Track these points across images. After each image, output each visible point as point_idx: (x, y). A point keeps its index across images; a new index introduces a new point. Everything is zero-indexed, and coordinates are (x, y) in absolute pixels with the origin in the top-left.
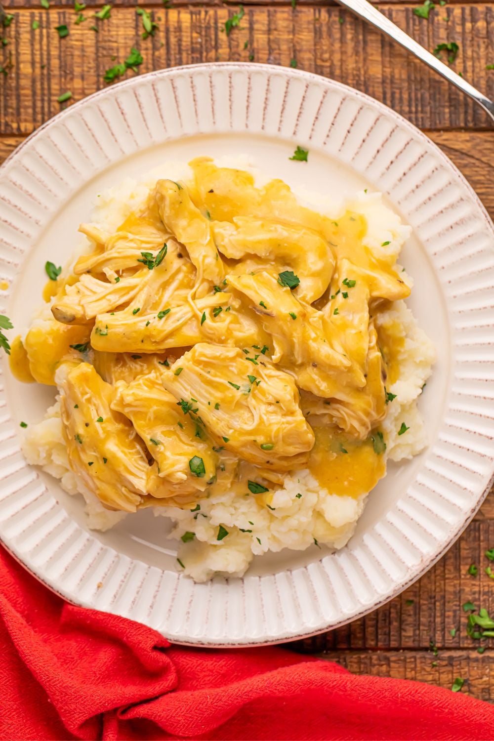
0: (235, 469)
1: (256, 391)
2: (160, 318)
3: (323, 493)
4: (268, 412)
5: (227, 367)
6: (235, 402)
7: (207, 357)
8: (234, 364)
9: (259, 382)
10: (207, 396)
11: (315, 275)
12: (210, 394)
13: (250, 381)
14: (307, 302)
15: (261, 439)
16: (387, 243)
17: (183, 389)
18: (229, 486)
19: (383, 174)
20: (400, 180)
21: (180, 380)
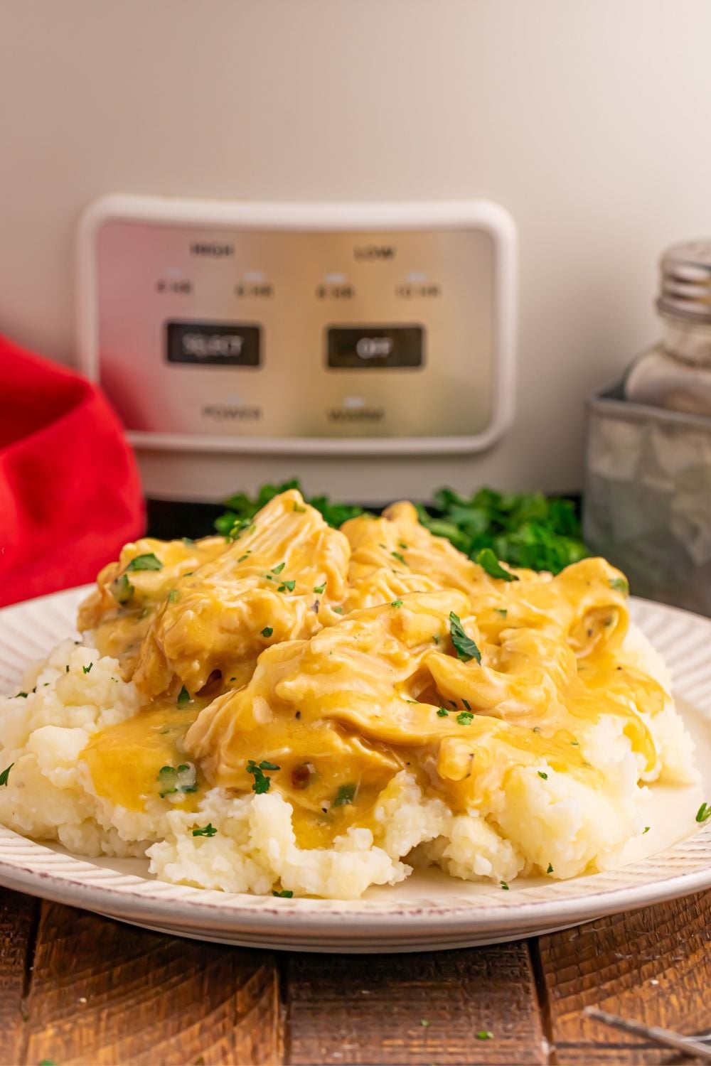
0: (138, 638)
1: (268, 588)
2: (394, 555)
3: (93, 728)
5: (310, 564)
6: (248, 568)
7: (324, 539)
8: (315, 570)
9: (285, 593)
10: (263, 549)
11: (477, 676)
12: (265, 552)
13: (287, 583)
14: (424, 658)
17: (272, 518)
18: (113, 636)
21: (287, 515)
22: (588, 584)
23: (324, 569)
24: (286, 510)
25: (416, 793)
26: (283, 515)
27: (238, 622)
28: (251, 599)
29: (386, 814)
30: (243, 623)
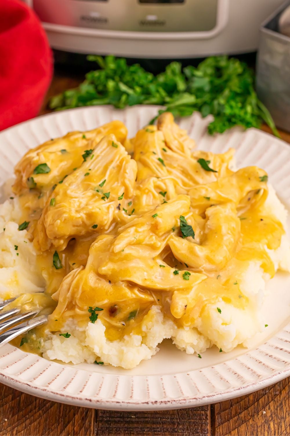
0: (38, 208)
1: (97, 197)
2: (159, 159)
4: (81, 203)
5: (117, 180)
6: (89, 183)
7: (125, 165)
8: (119, 184)
9: (105, 200)
10: (96, 168)
11: (192, 251)
12: (97, 170)
13: (106, 194)
14: (168, 240)
15: (58, 198)
16: (220, 311)
17: (101, 150)
18: (27, 205)
19: (281, 339)
20: (277, 348)
21: (108, 149)
22: (249, 179)
23: (124, 184)
24: (108, 145)
25: (161, 318)
26: (107, 147)
27: (81, 222)
28: (88, 212)
29: (147, 328)
30: (83, 222)
